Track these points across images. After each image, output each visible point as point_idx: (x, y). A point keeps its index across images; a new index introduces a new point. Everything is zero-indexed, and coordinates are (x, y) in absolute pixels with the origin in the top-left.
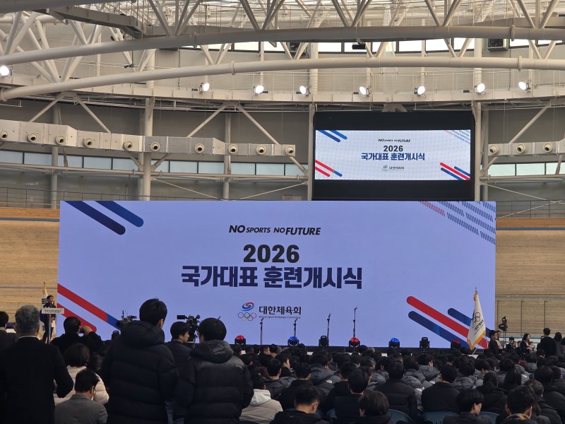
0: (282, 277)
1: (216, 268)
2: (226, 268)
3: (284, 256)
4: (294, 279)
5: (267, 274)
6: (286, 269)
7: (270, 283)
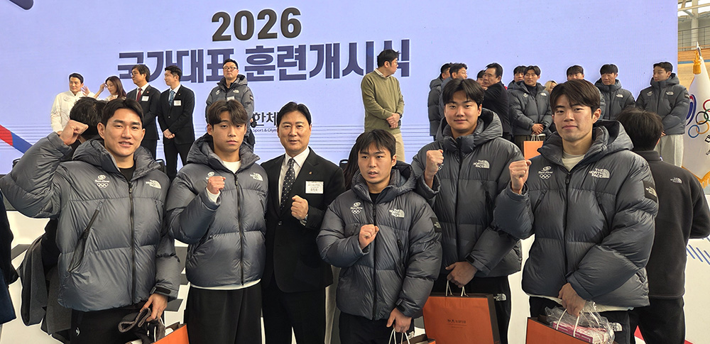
0: (274, 63)
1: (169, 54)
2: (186, 53)
3: (276, 28)
4: (293, 64)
5: (249, 60)
6: (280, 49)
7: (255, 73)
